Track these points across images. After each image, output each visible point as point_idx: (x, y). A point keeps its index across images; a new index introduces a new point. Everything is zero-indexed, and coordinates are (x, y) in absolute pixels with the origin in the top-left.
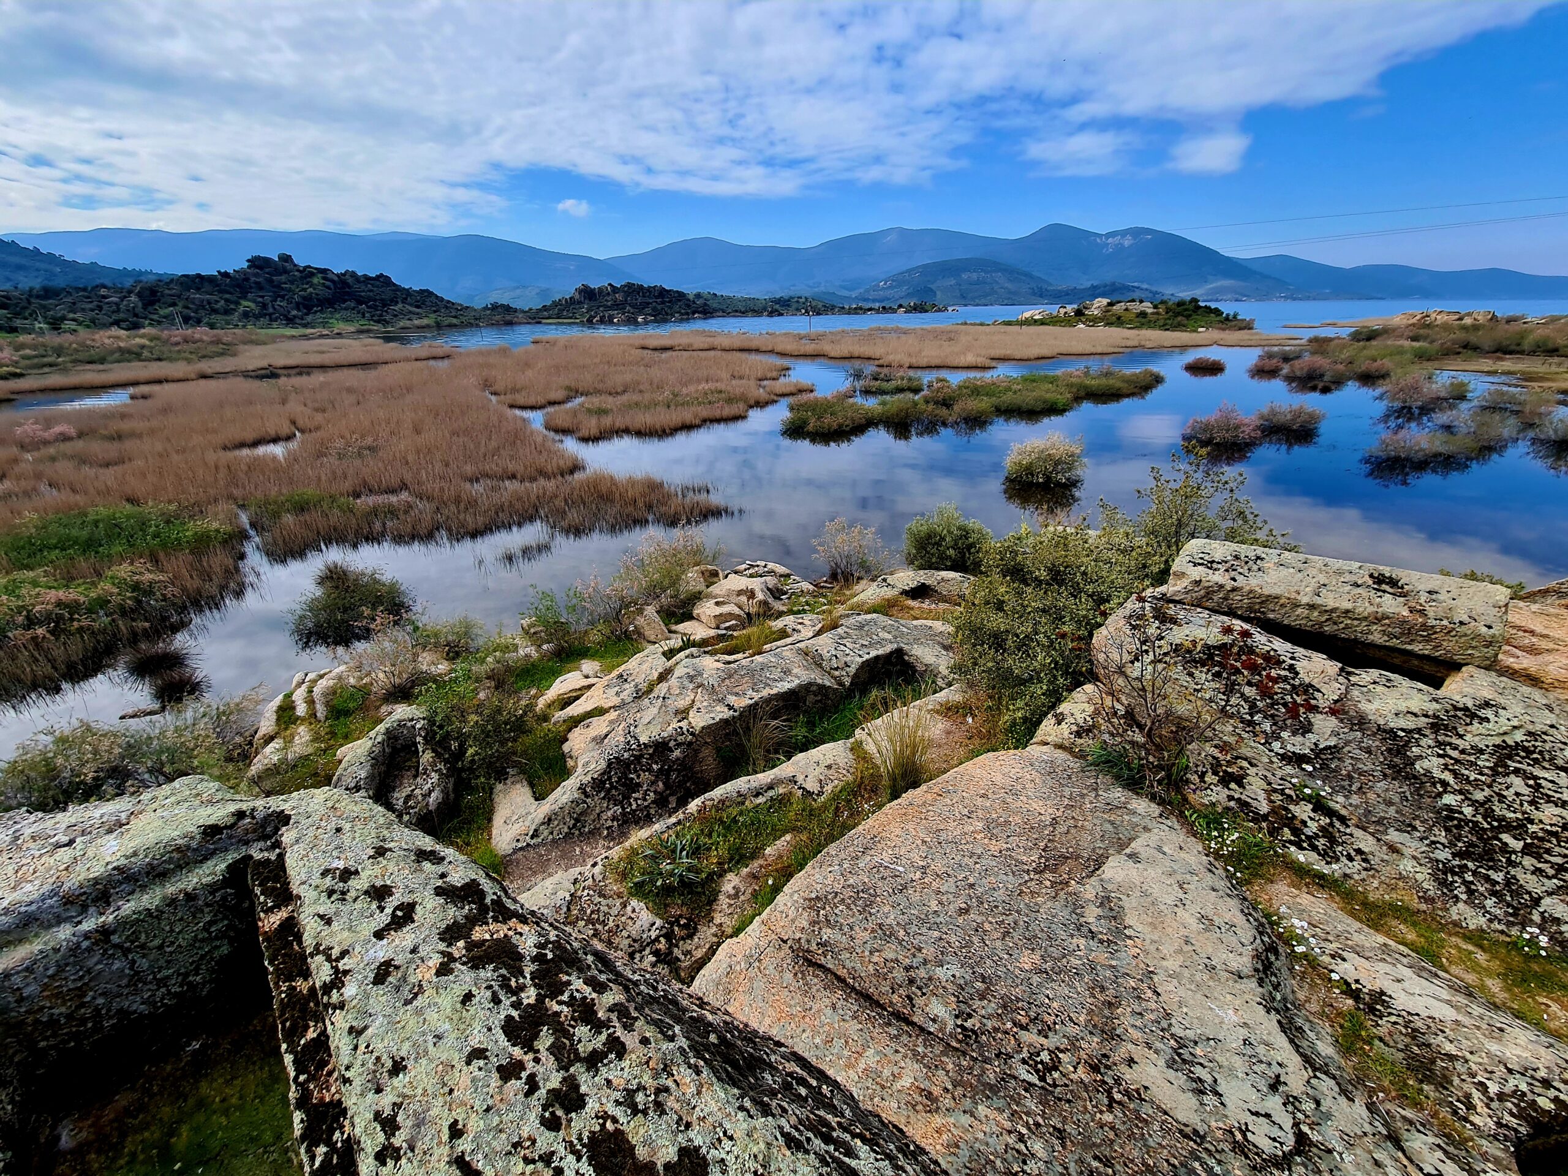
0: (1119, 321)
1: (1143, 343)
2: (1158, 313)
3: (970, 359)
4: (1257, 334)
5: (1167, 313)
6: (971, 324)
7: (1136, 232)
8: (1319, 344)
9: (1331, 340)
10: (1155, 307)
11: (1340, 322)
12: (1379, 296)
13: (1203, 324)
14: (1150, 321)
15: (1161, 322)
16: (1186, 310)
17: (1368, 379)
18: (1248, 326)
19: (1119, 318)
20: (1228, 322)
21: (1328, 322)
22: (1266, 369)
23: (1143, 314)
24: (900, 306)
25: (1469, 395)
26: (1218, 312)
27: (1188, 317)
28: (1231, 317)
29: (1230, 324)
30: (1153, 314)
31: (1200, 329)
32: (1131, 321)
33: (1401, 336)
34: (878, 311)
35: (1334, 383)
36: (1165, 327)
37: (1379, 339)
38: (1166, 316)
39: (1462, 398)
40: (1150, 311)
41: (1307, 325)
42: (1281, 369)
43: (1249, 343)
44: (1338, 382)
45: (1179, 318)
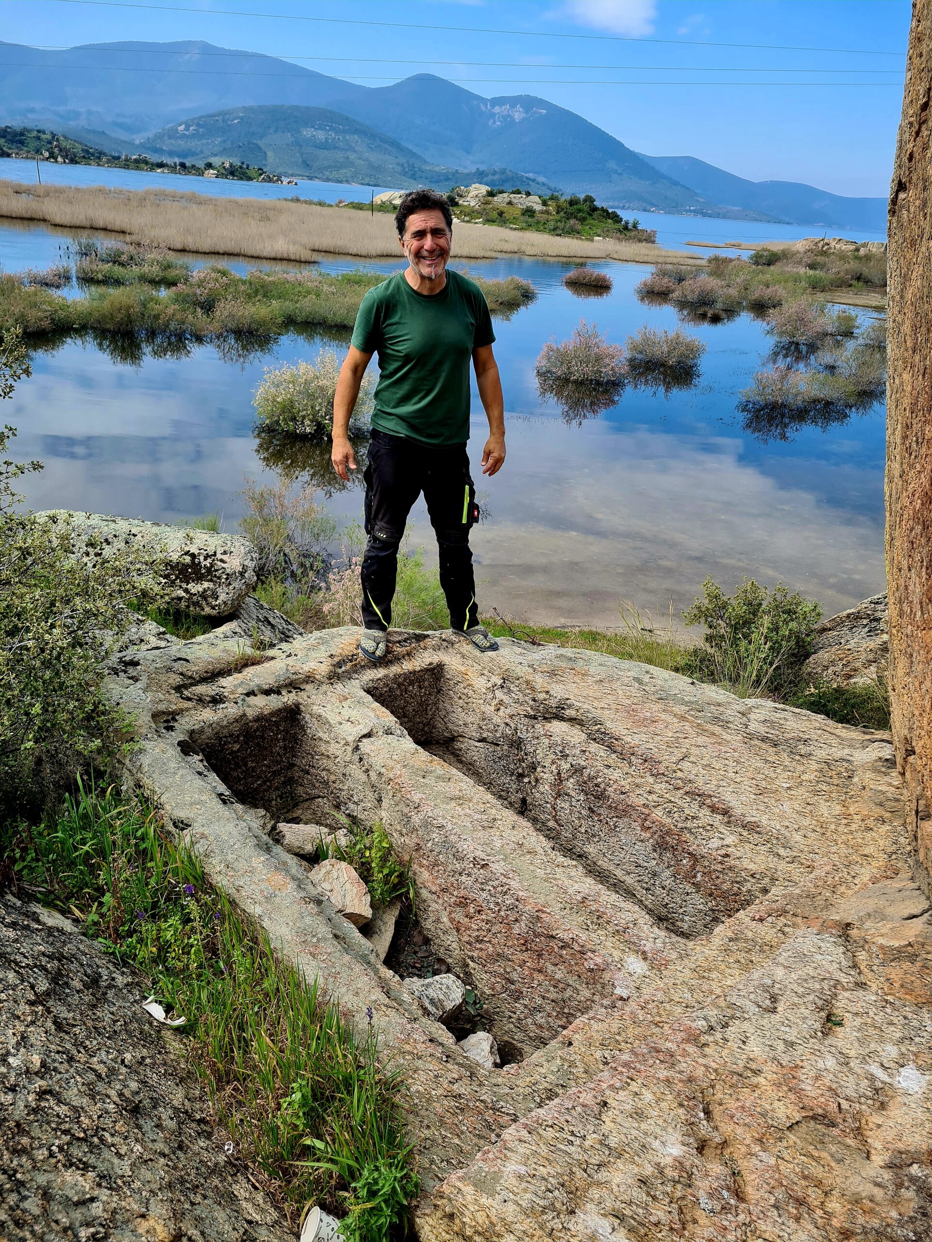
0: (500, 218)
1: (523, 248)
2: (547, 212)
3: (281, 246)
4: (658, 248)
5: (558, 213)
6: (306, 202)
7: (529, 102)
8: (718, 266)
9: (731, 260)
10: (545, 203)
11: (744, 244)
12: (787, 219)
13: (599, 231)
14: (538, 222)
15: (551, 225)
16: (580, 211)
17: (760, 308)
18: (649, 239)
19: (501, 214)
20: (627, 231)
21: (733, 242)
22: (656, 289)
23: (529, 212)
24: (209, 166)
25: (856, 331)
26: (616, 218)
27: (583, 220)
28: (630, 226)
29: (628, 234)
30: (542, 212)
31: (596, 238)
32: (515, 220)
33: (800, 262)
34: (173, 169)
35: (725, 311)
36: (555, 231)
37: (779, 264)
38: (557, 217)
39: (848, 334)
40: (538, 207)
41: (710, 243)
42: (673, 291)
43: (646, 259)
44: (731, 312)
45: (572, 222)
